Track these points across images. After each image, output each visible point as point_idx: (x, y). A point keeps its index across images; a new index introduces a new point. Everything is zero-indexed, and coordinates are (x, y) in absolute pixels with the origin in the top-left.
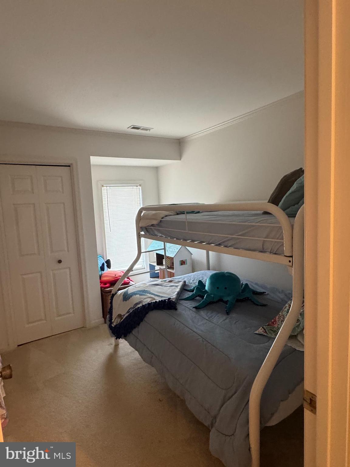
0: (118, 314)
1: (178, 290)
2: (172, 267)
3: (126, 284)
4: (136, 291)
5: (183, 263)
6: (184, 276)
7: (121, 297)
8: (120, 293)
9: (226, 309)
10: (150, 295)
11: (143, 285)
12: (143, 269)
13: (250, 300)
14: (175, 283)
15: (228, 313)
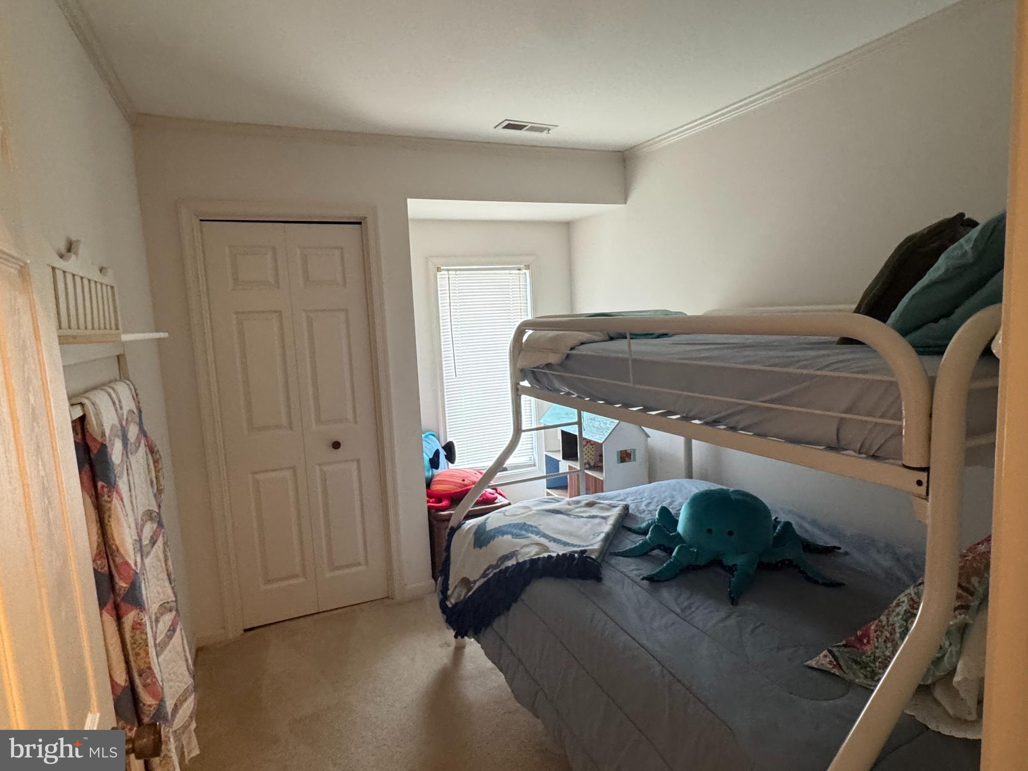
0: (461, 578)
1: (607, 528)
2: (598, 467)
3: (487, 504)
4: (505, 526)
5: (625, 456)
6: (625, 490)
7: (471, 536)
8: (469, 526)
9: (729, 590)
10: (537, 538)
11: (523, 511)
12: (530, 466)
13: (797, 567)
14: (602, 509)
15: (734, 601)
